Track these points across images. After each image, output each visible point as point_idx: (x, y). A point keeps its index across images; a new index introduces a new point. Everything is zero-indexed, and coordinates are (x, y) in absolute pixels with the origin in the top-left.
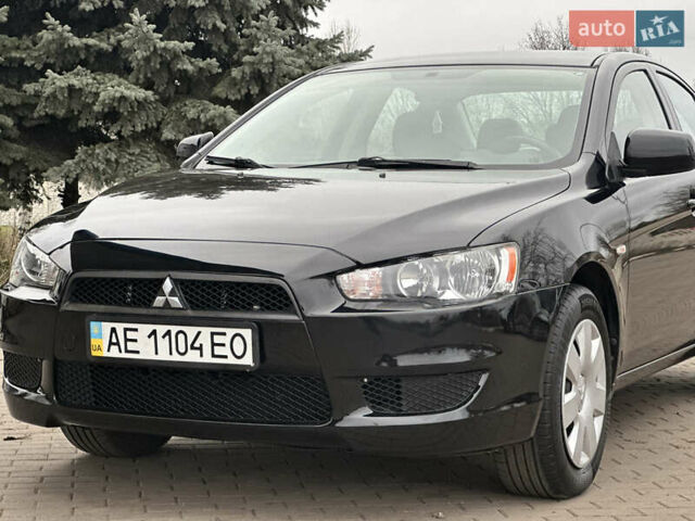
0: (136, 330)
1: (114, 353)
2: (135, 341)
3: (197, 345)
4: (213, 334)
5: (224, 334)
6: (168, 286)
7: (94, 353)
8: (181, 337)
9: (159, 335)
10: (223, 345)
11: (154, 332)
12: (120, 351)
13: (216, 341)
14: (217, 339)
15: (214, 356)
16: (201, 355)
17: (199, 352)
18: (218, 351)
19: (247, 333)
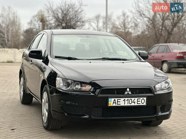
0: (120, 99)
1: (114, 105)
2: (120, 102)
3: (134, 102)
4: (138, 99)
5: (140, 99)
6: (128, 90)
7: (109, 105)
8: (131, 100)
9: (126, 100)
10: (140, 101)
11: (125, 100)
12: (116, 104)
13: (138, 100)
14: (139, 100)
15: (137, 104)
16: (135, 104)
17: (134, 103)
18: (138, 102)
19: (145, 99)
